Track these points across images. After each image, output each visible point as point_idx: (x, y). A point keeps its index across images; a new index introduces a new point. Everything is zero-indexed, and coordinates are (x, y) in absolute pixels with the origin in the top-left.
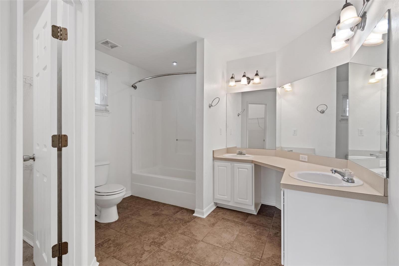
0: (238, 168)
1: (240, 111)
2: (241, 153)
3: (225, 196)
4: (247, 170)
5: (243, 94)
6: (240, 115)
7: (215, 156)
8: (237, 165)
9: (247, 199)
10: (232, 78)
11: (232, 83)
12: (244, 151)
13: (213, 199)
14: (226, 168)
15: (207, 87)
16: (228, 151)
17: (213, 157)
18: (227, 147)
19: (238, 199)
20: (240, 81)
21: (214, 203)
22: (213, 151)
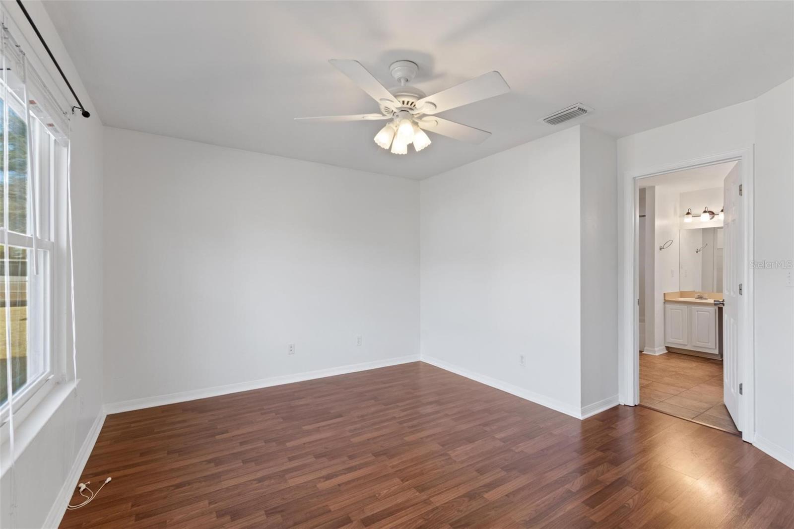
0: (698, 311)
1: (700, 246)
2: (701, 298)
3: (680, 339)
4: (708, 313)
5: (705, 231)
6: (699, 251)
7: (666, 299)
8: (694, 308)
9: (708, 343)
10: (688, 213)
11: (688, 220)
12: (705, 296)
13: (665, 343)
14: (680, 311)
15: (658, 223)
16: (682, 294)
17: (665, 300)
18: (681, 290)
19: (698, 343)
20: (700, 216)
21: (666, 347)
22: (664, 294)
